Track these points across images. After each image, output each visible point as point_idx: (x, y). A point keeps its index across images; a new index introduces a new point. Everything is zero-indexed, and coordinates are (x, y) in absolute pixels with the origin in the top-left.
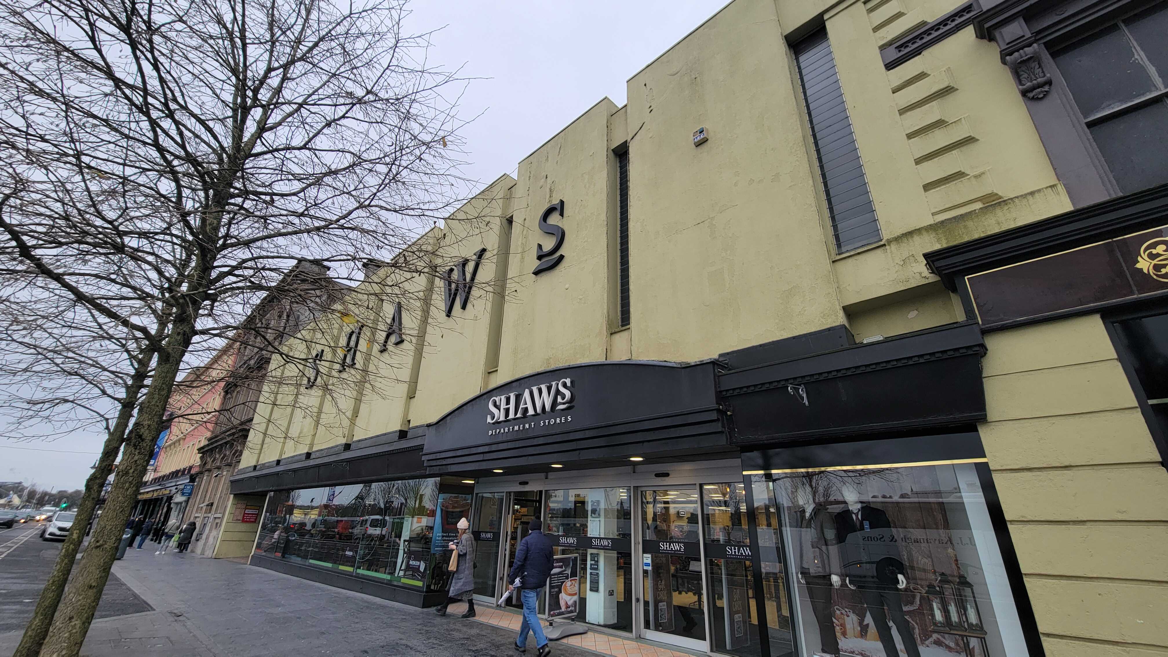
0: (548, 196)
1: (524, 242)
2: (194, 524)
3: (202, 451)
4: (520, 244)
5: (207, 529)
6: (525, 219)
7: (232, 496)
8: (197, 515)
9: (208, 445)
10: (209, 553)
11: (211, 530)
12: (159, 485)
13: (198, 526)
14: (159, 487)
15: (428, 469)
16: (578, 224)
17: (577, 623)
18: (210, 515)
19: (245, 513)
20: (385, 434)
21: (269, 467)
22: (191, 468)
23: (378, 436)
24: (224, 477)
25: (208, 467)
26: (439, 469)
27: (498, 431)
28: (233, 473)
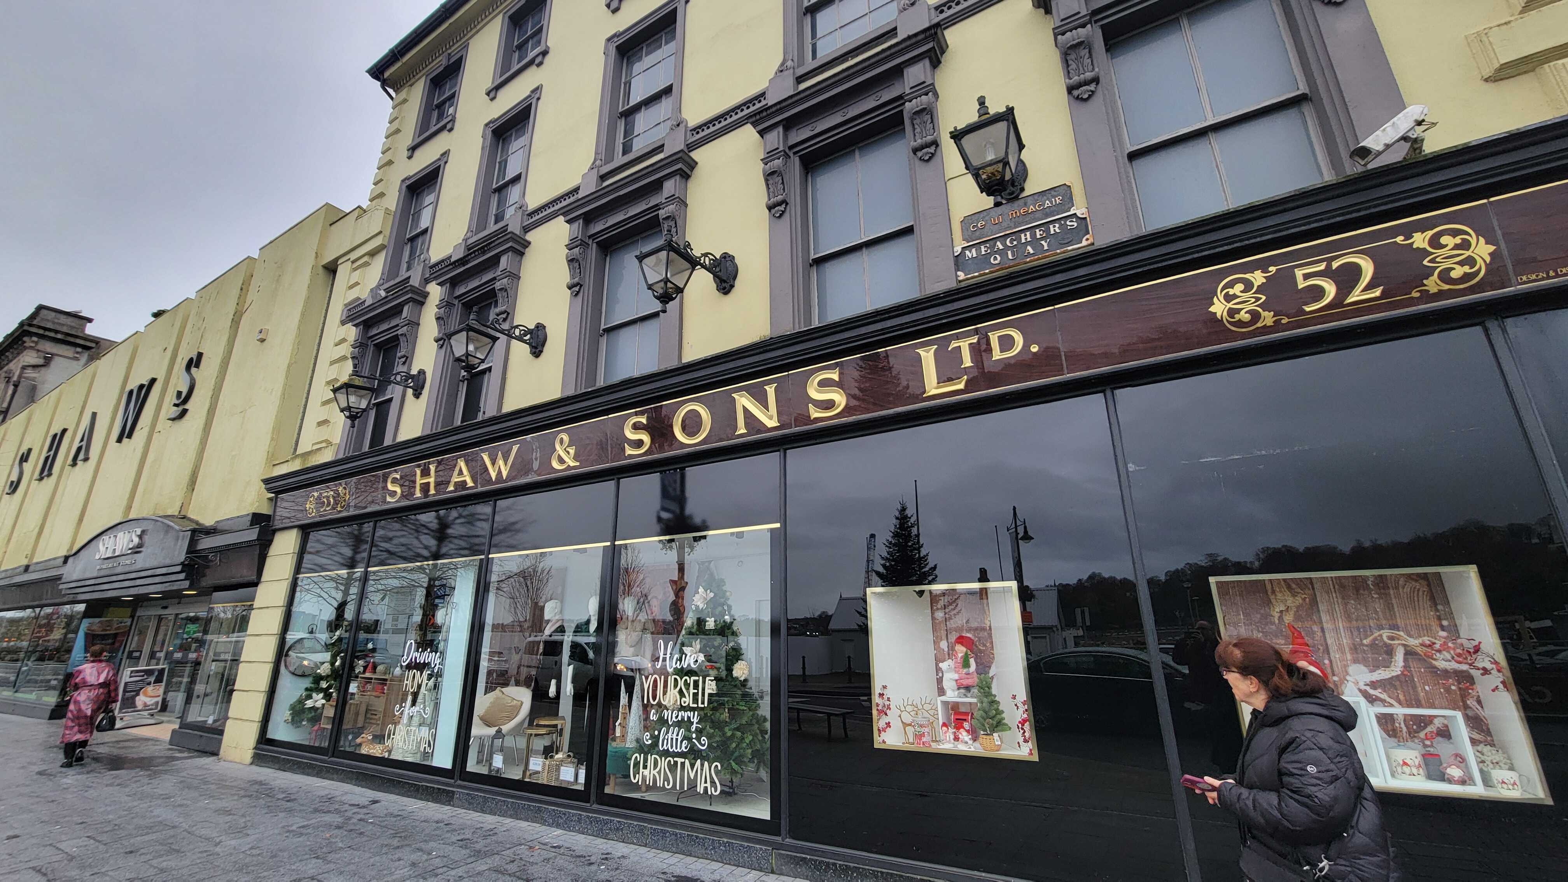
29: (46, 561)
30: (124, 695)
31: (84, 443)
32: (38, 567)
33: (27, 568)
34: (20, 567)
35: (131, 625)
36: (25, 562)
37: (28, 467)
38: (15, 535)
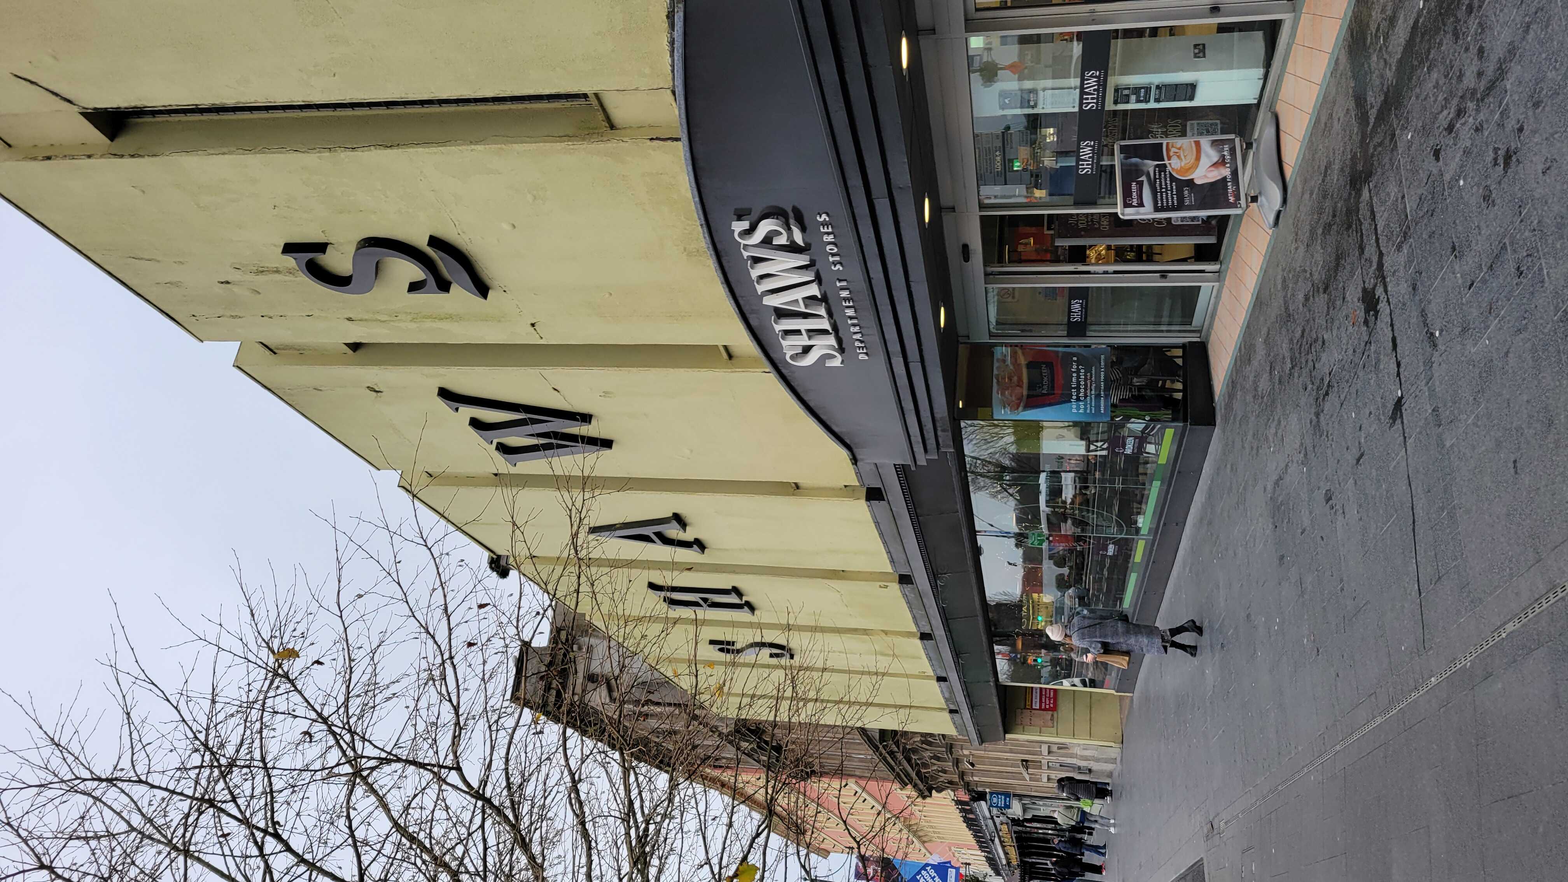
0: (277, 277)
1: (409, 317)
2: (1060, 781)
3: (927, 793)
4: (413, 326)
5: (1069, 761)
6: (349, 319)
7: (1008, 736)
8: (1045, 780)
9: (915, 786)
10: (1114, 752)
11: (1072, 756)
12: (993, 841)
13: (1064, 775)
14: (997, 840)
15: (943, 450)
16: (341, 213)
17: (1256, 136)
18: (1044, 762)
19: (1040, 709)
20: (877, 524)
21: (952, 691)
22: (958, 802)
23: (881, 535)
24: (974, 752)
25: (956, 778)
26: (943, 431)
27: (857, 344)
28: (965, 741)
29: (885, 543)
30: (1190, 208)
31: (648, 531)
32: (899, 556)
33: (905, 580)
34: (905, 596)
35: (1006, 345)
36: (895, 588)
37: (742, 638)
38: (853, 625)
